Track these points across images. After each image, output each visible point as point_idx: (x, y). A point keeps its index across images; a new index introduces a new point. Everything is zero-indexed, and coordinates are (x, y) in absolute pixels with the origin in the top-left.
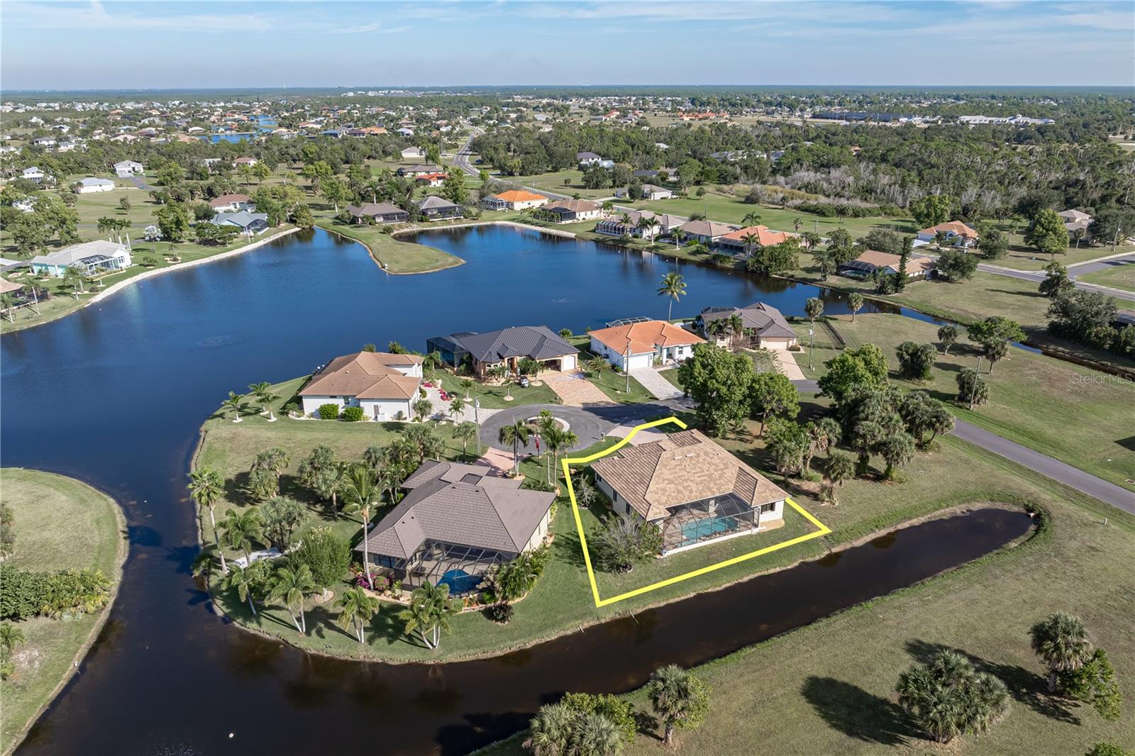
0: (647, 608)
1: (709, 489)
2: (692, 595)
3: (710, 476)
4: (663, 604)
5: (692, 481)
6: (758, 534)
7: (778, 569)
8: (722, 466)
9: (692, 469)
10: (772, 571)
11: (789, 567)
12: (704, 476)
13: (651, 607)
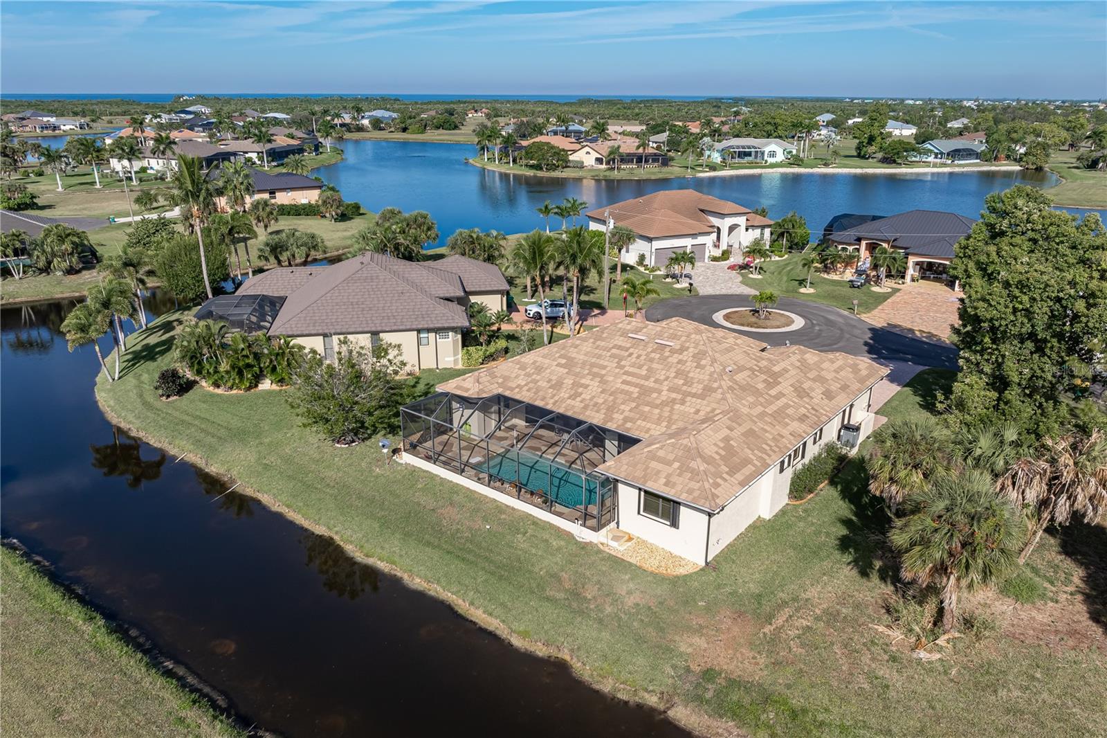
0: (259, 496)
1: (611, 409)
2: (320, 530)
3: (645, 391)
4: (276, 507)
5: (603, 381)
6: (585, 546)
7: (492, 623)
8: (697, 388)
9: (633, 365)
10: (479, 615)
11: (517, 642)
12: (636, 385)
13: (265, 499)
